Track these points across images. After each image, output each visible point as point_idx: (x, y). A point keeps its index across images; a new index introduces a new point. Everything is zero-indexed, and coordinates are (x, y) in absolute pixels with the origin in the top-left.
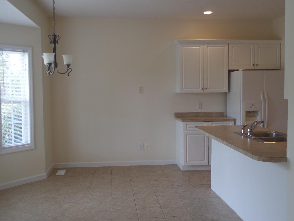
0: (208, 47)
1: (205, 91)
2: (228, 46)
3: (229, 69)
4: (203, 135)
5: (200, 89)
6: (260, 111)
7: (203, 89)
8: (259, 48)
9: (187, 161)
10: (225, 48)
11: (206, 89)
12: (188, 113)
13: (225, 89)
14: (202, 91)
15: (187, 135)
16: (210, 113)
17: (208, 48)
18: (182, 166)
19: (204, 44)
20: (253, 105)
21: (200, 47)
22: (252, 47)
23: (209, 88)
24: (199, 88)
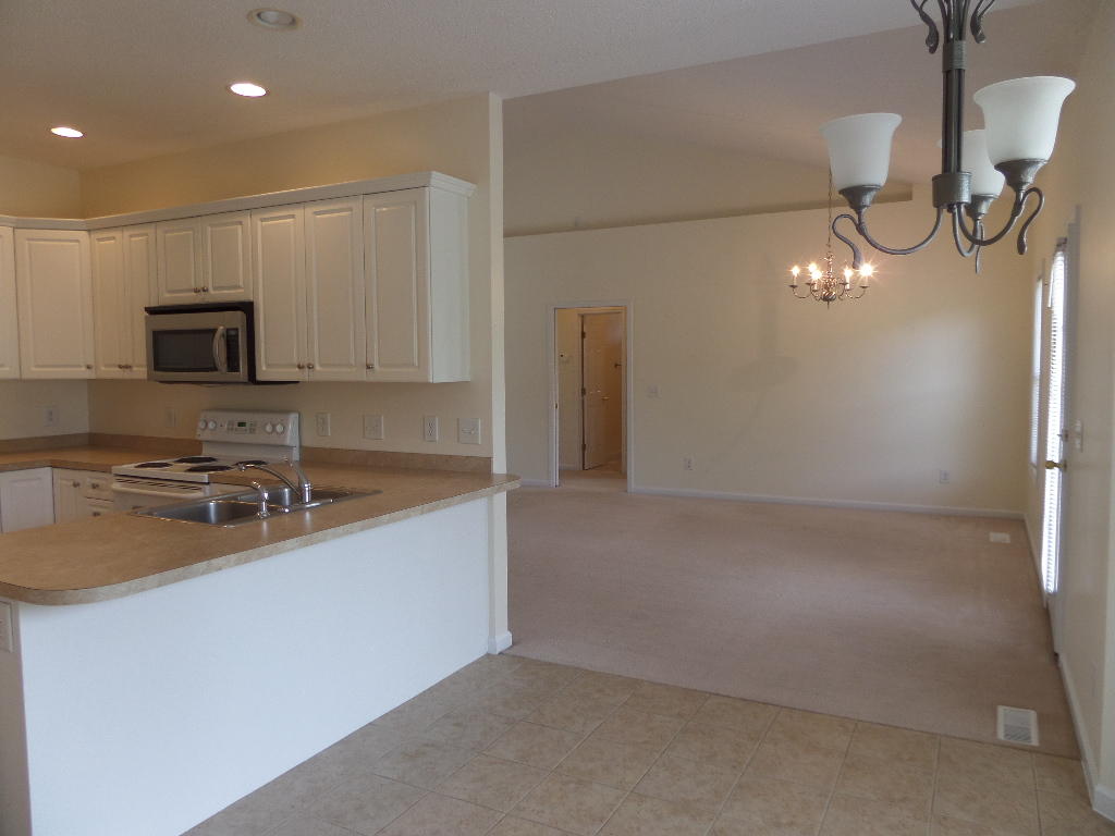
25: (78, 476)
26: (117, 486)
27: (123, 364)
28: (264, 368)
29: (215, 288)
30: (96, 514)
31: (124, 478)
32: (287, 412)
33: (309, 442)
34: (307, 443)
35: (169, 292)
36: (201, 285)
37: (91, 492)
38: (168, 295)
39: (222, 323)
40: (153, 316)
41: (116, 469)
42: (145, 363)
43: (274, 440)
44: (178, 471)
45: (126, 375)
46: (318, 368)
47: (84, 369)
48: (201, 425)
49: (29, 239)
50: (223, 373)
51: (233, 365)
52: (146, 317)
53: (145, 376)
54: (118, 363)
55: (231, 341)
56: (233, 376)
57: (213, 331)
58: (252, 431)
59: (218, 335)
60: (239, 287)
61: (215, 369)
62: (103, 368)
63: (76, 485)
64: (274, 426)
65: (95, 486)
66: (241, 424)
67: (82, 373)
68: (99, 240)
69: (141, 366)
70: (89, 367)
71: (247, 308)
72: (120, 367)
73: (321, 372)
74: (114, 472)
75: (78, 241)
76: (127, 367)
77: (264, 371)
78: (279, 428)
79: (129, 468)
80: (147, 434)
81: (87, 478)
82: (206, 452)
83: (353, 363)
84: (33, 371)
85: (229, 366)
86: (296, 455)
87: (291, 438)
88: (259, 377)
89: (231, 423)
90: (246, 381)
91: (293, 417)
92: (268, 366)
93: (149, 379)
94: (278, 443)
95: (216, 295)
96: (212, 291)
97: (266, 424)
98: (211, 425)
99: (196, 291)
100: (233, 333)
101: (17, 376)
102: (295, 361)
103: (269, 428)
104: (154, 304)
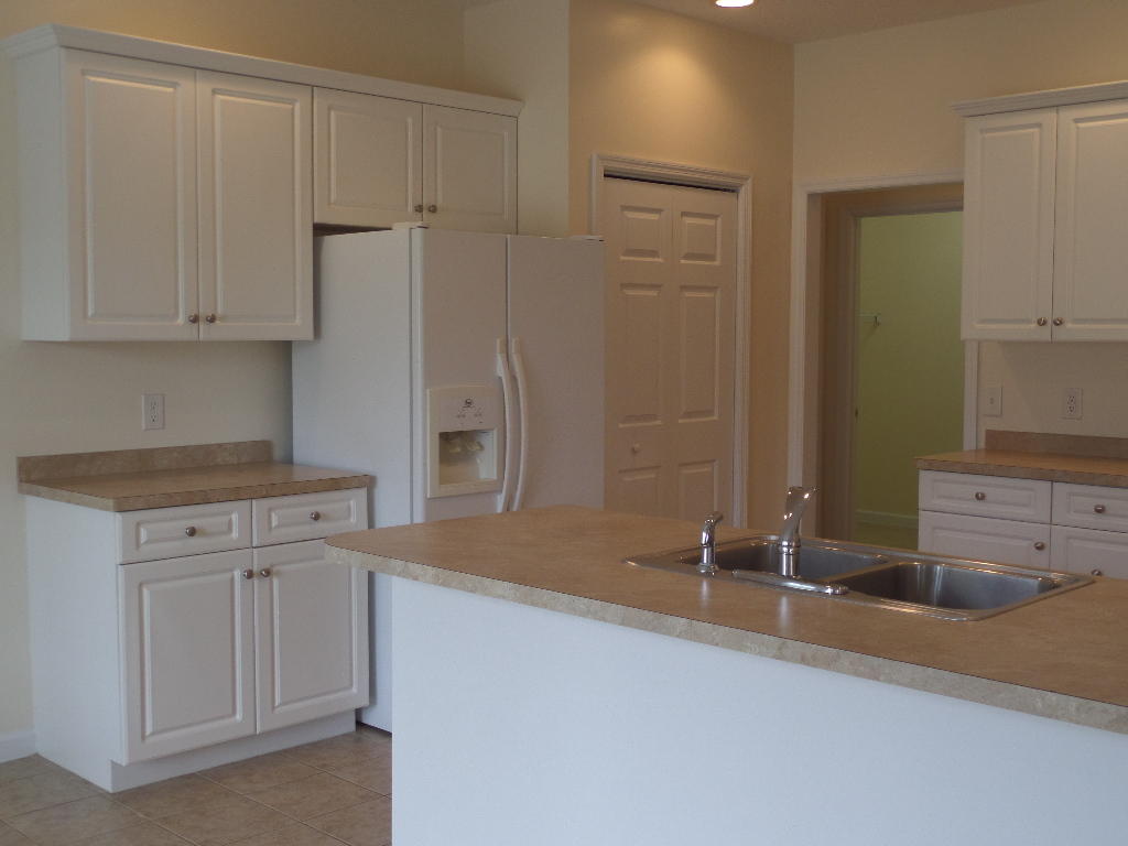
0: (214, 92)
1: (204, 332)
2: (310, 100)
3: (316, 221)
4: (228, 575)
5: (181, 320)
6: (495, 432)
7: (195, 320)
8: (439, 130)
9: (143, 737)
10: (297, 106)
11: (212, 320)
12: (93, 457)
13: (298, 321)
14: (188, 333)
15: (141, 585)
16: (208, 450)
17: (220, 97)
18: (114, 765)
19: (198, 71)
20: (468, 403)
21: (174, 85)
22: (410, 120)
23: (223, 318)
24: (176, 315)
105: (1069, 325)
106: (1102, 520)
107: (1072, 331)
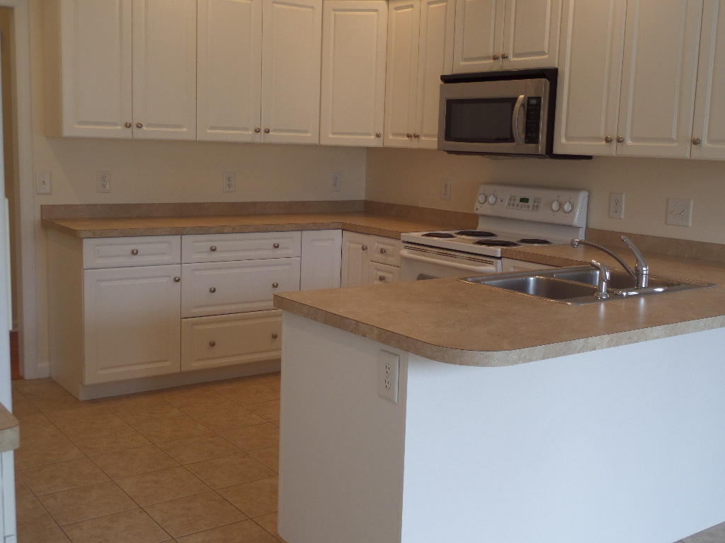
25: (366, 240)
26: (405, 253)
27: (411, 133)
28: (563, 141)
29: (515, 55)
30: (382, 279)
31: (411, 245)
32: (577, 190)
33: (595, 225)
34: (594, 225)
35: (466, 60)
36: (500, 52)
37: (378, 256)
38: (462, 63)
39: (522, 92)
40: (447, 84)
41: (405, 236)
42: (436, 132)
43: (560, 218)
44: (465, 243)
45: (414, 144)
46: (629, 142)
47: (373, 137)
48: (481, 198)
49: (334, 10)
50: (520, 145)
51: (531, 136)
52: (441, 85)
53: (435, 146)
54: (406, 133)
55: (532, 109)
56: (530, 148)
57: (514, 100)
58: (536, 208)
59: (518, 105)
60: (543, 53)
61: (511, 139)
62: (391, 137)
63: (364, 248)
64: (561, 206)
65: (382, 251)
66: (524, 200)
67: (371, 141)
68: (397, 9)
69: (433, 136)
70: (378, 136)
71: (551, 75)
72: (409, 136)
73: (632, 147)
74: (402, 239)
75: (376, 10)
76: (417, 136)
77: (563, 144)
78: (567, 207)
79: (417, 236)
80: (421, 205)
81: (375, 243)
82: (482, 226)
83: (674, 137)
84: (331, 139)
85: (527, 137)
86: (581, 236)
87: (579, 218)
88: (557, 150)
89: (512, 198)
90: (544, 153)
91: (582, 197)
92: (568, 138)
93: (438, 150)
94: (565, 222)
95: (517, 62)
96: (511, 58)
97: (553, 201)
98: (491, 199)
99: (495, 58)
100: (534, 102)
101: (317, 142)
102: (602, 135)
103: (555, 206)
104: (447, 72)
105: (144, 128)
106: (214, 255)
107: (148, 132)
